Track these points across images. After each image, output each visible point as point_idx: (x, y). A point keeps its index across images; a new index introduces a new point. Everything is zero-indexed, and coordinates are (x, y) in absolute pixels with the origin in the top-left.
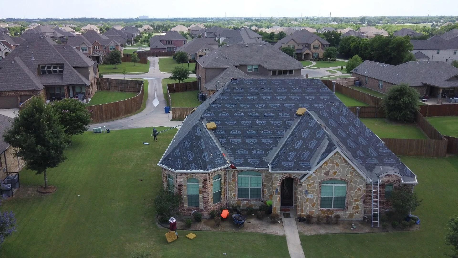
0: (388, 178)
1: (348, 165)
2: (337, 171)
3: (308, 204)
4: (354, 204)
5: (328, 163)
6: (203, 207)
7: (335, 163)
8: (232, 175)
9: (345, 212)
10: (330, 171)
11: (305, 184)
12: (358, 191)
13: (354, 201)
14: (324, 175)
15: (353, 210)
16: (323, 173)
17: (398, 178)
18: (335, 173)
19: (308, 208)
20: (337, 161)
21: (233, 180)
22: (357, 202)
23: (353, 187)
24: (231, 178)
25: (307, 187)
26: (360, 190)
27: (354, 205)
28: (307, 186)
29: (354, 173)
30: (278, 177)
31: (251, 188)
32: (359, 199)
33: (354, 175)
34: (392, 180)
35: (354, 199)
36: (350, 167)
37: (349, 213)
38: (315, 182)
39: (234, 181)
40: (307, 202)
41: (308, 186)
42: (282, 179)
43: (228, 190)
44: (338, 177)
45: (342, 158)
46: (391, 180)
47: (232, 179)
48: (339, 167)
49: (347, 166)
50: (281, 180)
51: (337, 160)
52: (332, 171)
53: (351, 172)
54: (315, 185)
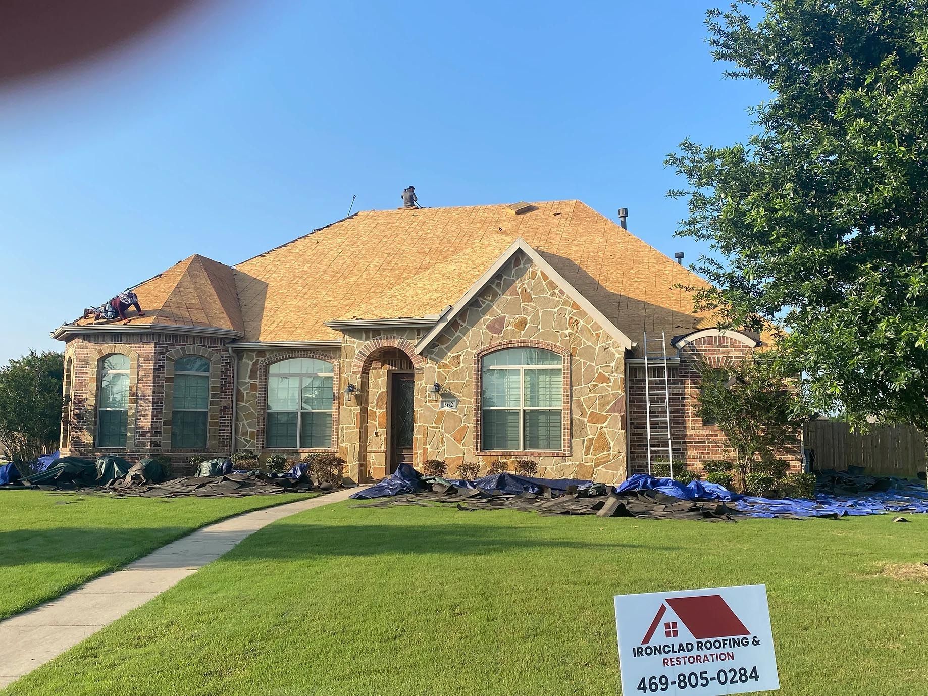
0: (706, 350)
1: (560, 297)
2: (529, 319)
3: (443, 431)
4: (589, 432)
5: (498, 290)
6: (137, 445)
7: (519, 291)
8: (251, 372)
9: (564, 460)
10: (507, 319)
11: (431, 365)
12: (600, 385)
13: (588, 421)
14: (487, 331)
15: (587, 453)
16: (485, 327)
17: (742, 350)
18: (522, 324)
19: (443, 448)
20: (525, 286)
21: (253, 387)
22: (600, 426)
23: (583, 370)
24: (247, 380)
25: (439, 372)
26: (607, 380)
27: (591, 436)
28: (437, 370)
29: (581, 322)
30: (355, 346)
31: (302, 413)
32: (605, 414)
33: (581, 330)
34: (721, 356)
35: (589, 413)
36: (565, 303)
37: (577, 463)
38: (462, 358)
39: (256, 390)
40: (440, 426)
41: (441, 370)
42: (367, 354)
43: (237, 419)
44: (531, 339)
45: (539, 272)
46: (716, 356)
47: (249, 382)
48: (533, 304)
49: (558, 299)
50: (363, 355)
51: (526, 282)
52: (511, 319)
53: (571, 318)
54: (462, 365)
